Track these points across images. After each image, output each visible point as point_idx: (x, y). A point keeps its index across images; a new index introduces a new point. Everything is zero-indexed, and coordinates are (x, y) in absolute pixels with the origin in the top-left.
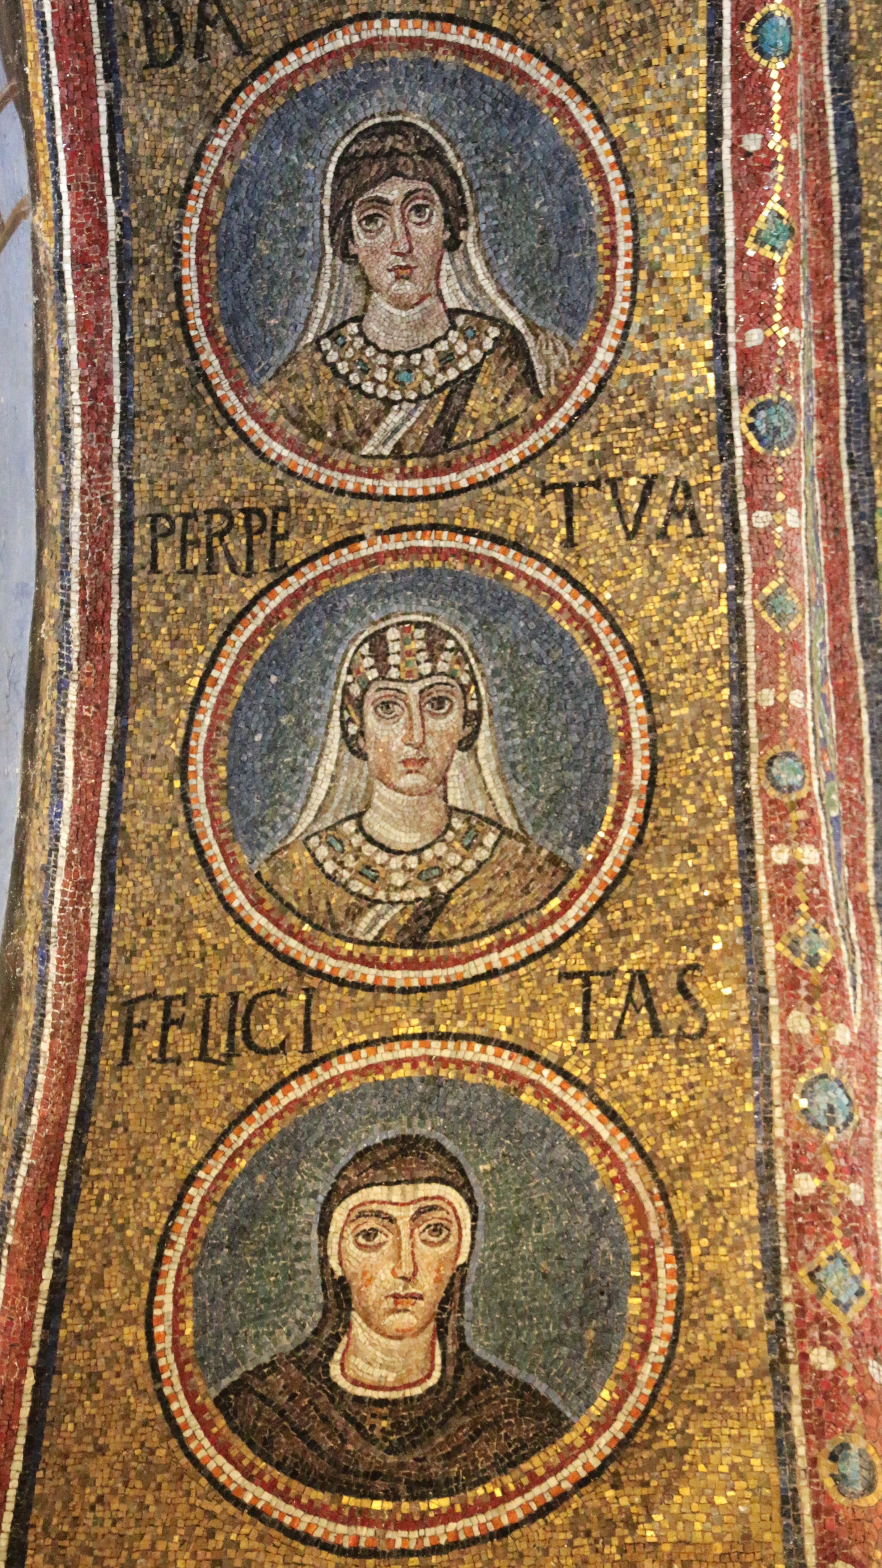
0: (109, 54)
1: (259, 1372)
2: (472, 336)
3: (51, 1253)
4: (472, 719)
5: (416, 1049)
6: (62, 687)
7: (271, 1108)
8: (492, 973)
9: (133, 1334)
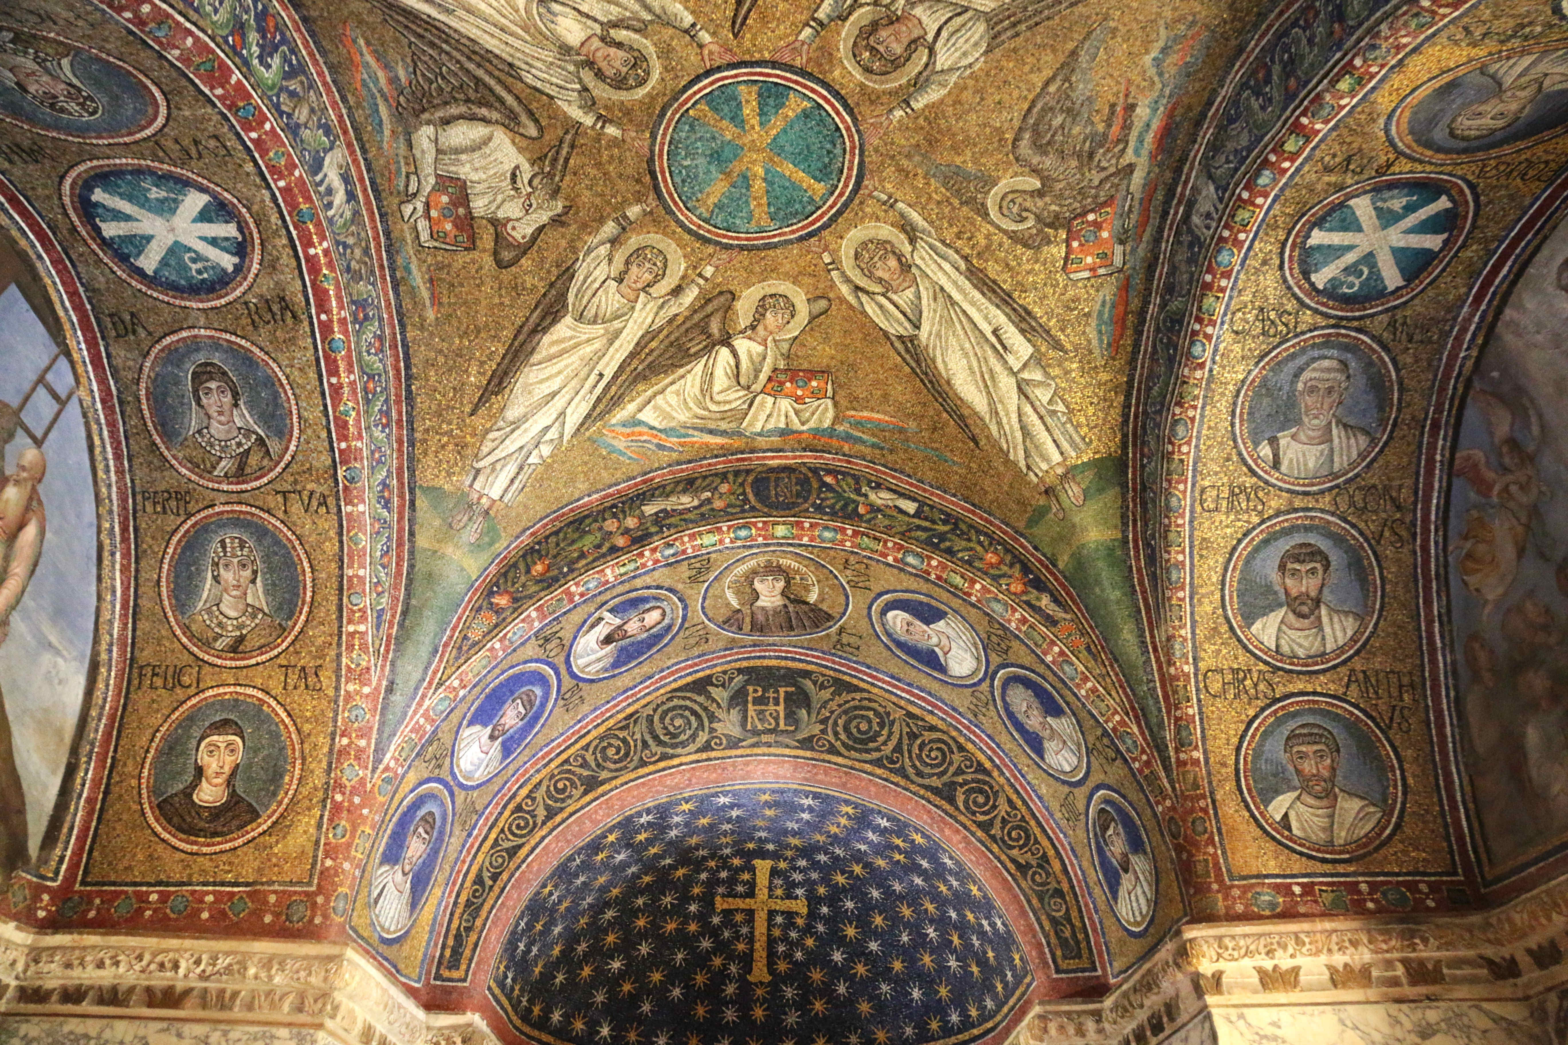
0: (101, 332)
1: (171, 796)
2: (248, 438)
3: (111, 754)
4: (255, 572)
5: (232, 689)
6: (113, 554)
7: (185, 707)
8: (258, 664)
9: (134, 783)
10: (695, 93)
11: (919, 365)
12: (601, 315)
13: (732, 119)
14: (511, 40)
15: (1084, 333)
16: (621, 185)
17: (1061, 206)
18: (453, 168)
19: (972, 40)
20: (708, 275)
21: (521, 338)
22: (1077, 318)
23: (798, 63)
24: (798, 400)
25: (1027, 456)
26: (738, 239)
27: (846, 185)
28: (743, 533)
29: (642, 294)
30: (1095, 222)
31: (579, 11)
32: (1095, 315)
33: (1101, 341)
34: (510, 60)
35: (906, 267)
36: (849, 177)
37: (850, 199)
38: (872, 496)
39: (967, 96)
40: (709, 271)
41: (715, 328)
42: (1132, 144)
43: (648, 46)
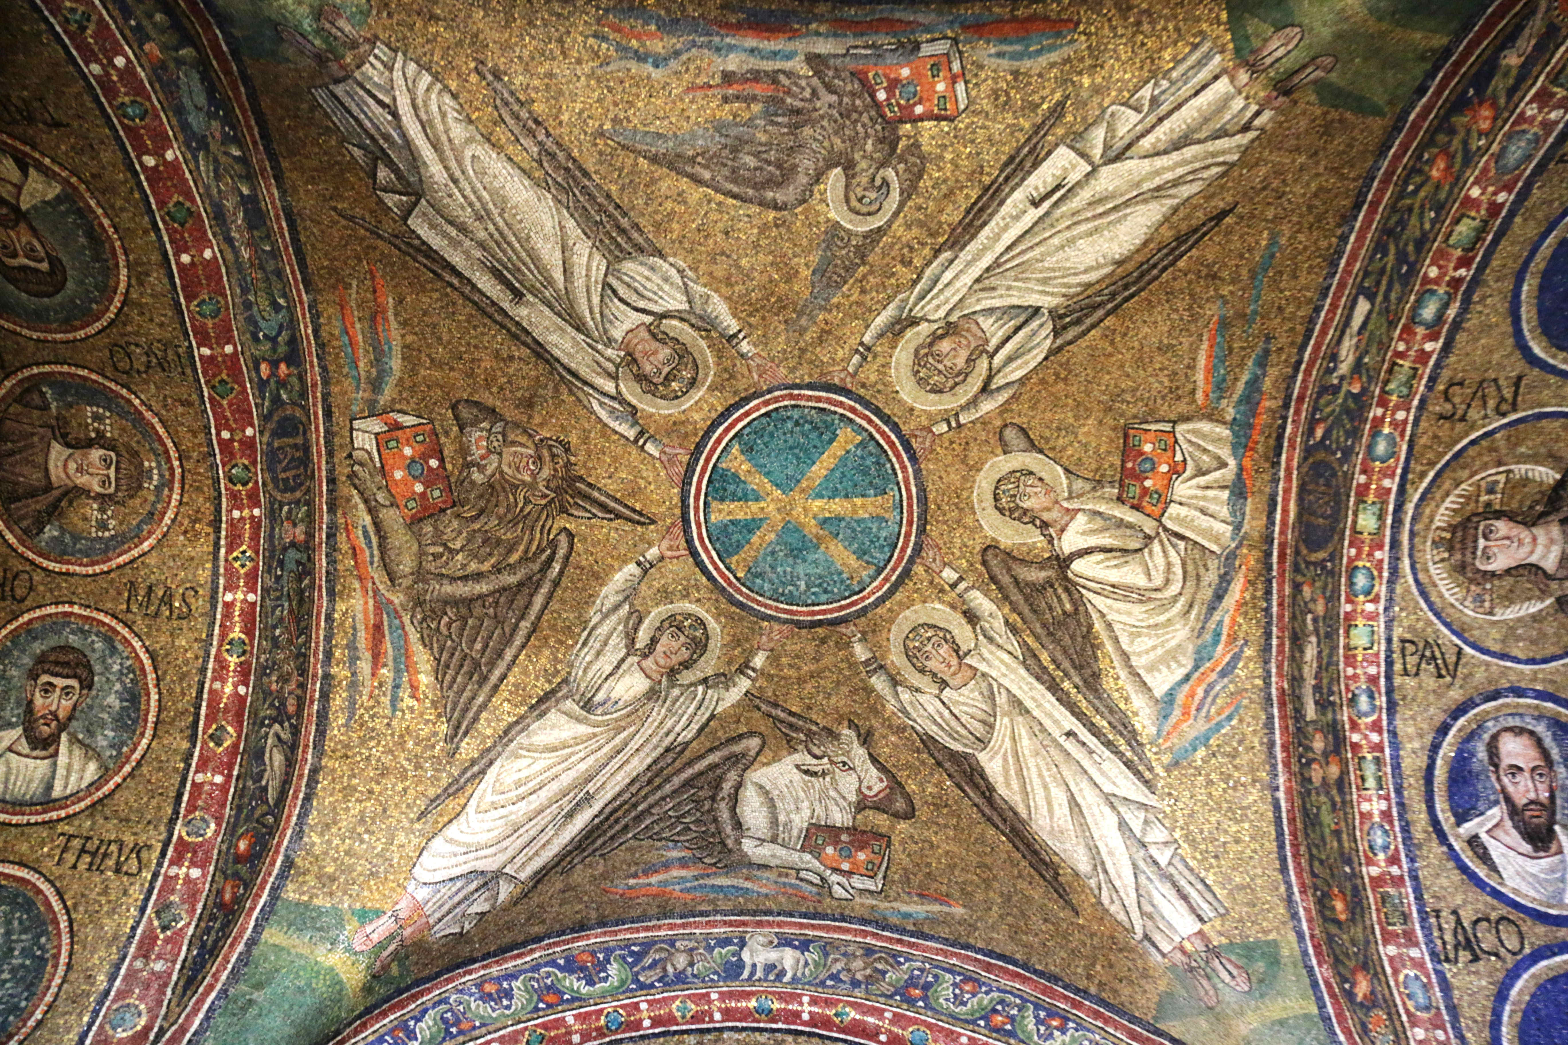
10: (717, 568)
11: (1100, 305)
12: (984, 716)
13: (750, 531)
14: (634, 745)
15: (1040, 75)
16: (827, 661)
17: (867, 136)
18: (795, 833)
19: (646, 273)
20: (955, 576)
21: (996, 819)
22: (1018, 90)
23: (685, 459)
24: (1176, 470)
25: (1222, 133)
26: (908, 535)
27: (841, 404)
28: (1361, 581)
29: (968, 660)
30: (890, 90)
31: (611, 675)
32: (1016, 64)
33: (1051, 48)
34: (660, 750)
35: (950, 329)
36: (829, 401)
37: (860, 399)
38: (1344, 368)
39: (719, 273)
40: (949, 575)
41: (1037, 575)
42: (779, 65)
43: (657, 613)
